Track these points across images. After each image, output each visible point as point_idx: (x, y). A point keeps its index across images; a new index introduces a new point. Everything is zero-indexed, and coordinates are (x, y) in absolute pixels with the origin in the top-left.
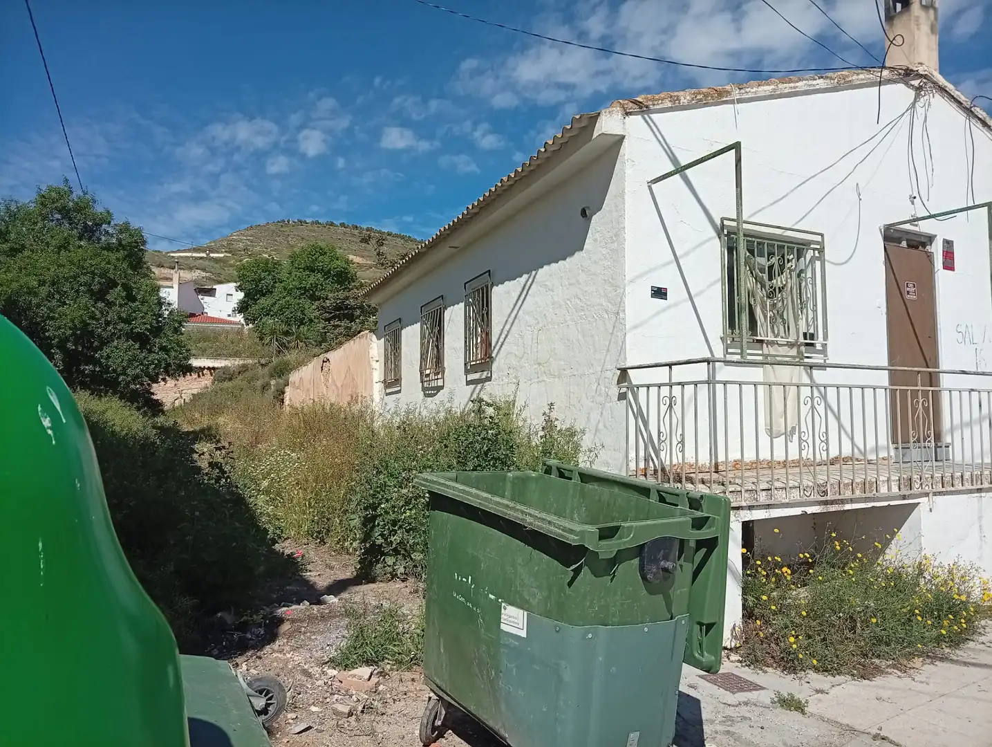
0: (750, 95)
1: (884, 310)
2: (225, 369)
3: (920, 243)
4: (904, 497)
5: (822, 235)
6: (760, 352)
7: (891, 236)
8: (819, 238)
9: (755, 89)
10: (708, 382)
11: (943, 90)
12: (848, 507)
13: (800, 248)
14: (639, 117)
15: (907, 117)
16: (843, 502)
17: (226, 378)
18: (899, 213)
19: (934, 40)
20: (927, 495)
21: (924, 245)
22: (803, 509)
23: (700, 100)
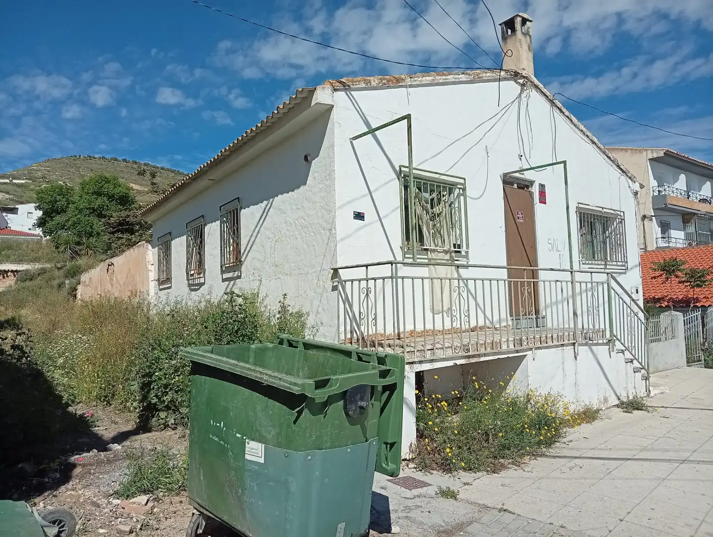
0: (418, 83)
1: (504, 229)
2: (27, 271)
3: (525, 185)
4: (517, 352)
5: (464, 179)
6: (426, 257)
7: (508, 180)
8: (462, 181)
9: (420, 79)
10: (392, 278)
11: (536, 87)
12: (482, 359)
13: (450, 187)
14: (343, 93)
15: (516, 103)
16: (479, 356)
17: (27, 279)
18: (512, 166)
19: (531, 56)
20: (531, 349)
21: (528, 187)
22: (454, 362)
23: (385, 84)
